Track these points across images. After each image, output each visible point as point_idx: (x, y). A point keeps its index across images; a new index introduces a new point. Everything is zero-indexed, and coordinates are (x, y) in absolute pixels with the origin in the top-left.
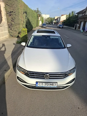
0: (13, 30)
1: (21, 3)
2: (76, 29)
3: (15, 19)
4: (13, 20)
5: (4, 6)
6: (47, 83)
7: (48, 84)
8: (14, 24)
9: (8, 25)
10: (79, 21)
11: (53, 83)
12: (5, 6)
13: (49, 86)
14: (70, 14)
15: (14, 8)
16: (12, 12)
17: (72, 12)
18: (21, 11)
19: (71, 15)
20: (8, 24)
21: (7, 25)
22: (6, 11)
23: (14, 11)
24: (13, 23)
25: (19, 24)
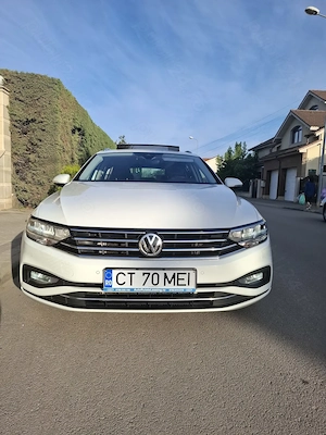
0: (30, 179)
1: (65, 96)
2: (254, 195)
3: (39, 143)
4: (33, 147)
5: (8, 104)
6: (152, 272)
7: (155, 276)
8: (37, 159)
9: (15, 164)
10: (264, 169)
11: (176, 272)
12: (11, 102)
13: (161, 288)
14: (229, 152)
15: (39, 109)
16: (33, 120)
17: (237, 145)
18: (65, 120)
19: (234, 155)
20: (15, 161)
21: (10, 163)
22: (11, 120)
23: (40, 119)
24: (32, 157)
25: (54, 161)
